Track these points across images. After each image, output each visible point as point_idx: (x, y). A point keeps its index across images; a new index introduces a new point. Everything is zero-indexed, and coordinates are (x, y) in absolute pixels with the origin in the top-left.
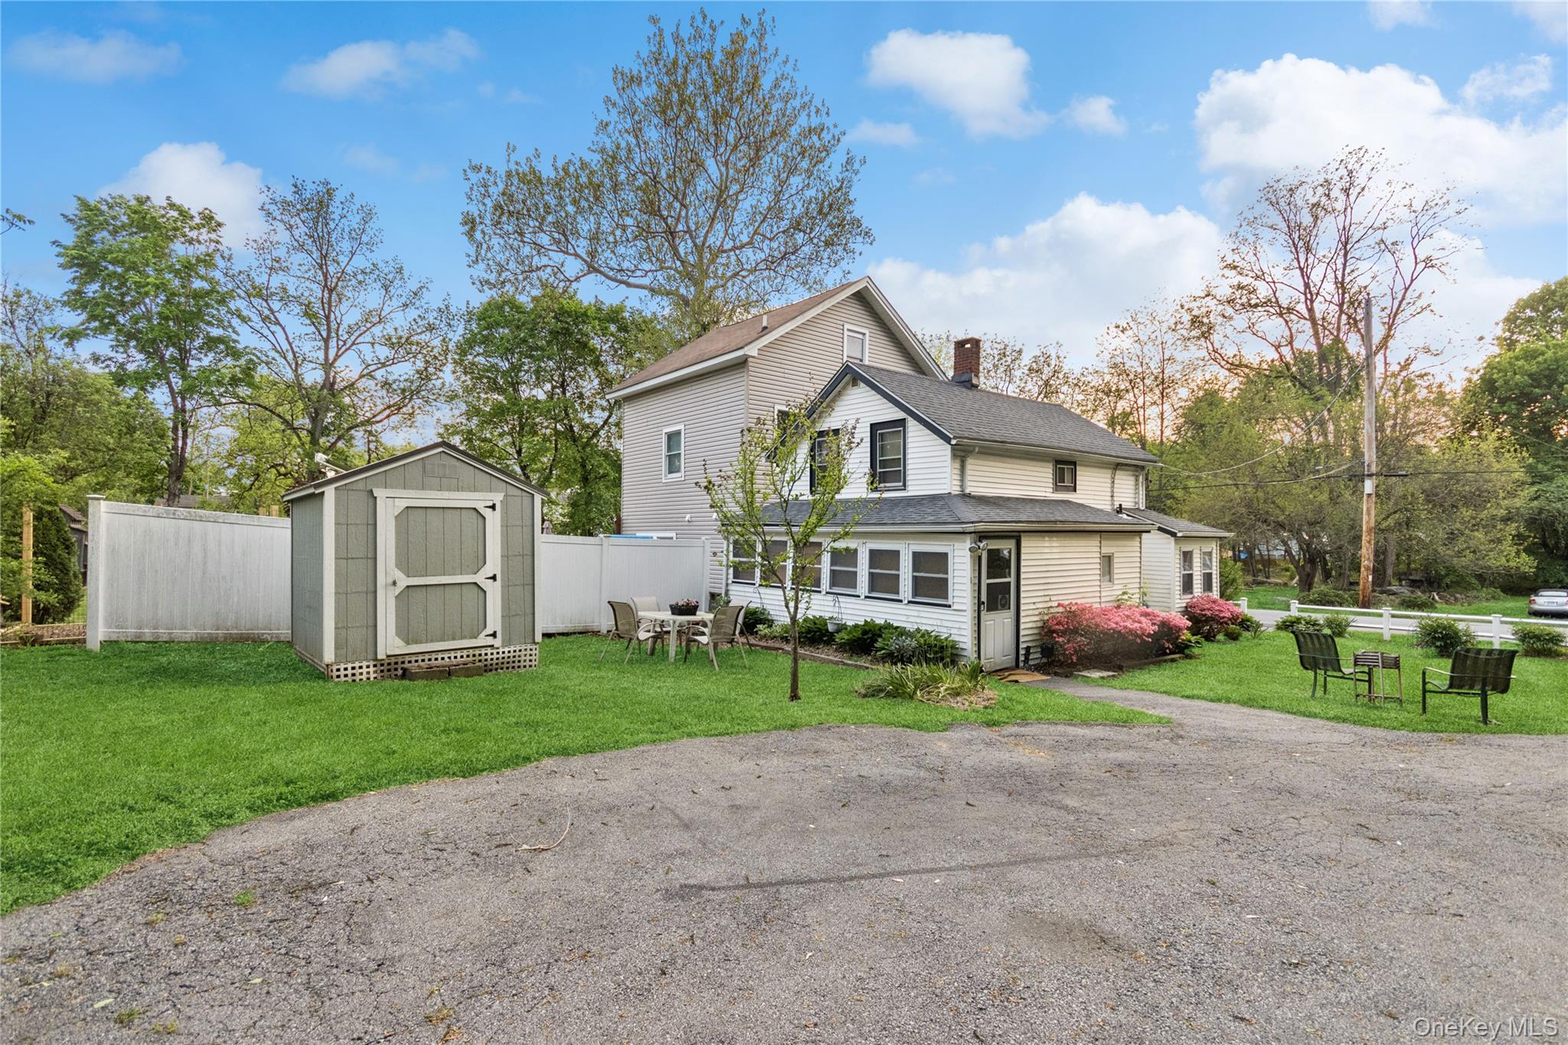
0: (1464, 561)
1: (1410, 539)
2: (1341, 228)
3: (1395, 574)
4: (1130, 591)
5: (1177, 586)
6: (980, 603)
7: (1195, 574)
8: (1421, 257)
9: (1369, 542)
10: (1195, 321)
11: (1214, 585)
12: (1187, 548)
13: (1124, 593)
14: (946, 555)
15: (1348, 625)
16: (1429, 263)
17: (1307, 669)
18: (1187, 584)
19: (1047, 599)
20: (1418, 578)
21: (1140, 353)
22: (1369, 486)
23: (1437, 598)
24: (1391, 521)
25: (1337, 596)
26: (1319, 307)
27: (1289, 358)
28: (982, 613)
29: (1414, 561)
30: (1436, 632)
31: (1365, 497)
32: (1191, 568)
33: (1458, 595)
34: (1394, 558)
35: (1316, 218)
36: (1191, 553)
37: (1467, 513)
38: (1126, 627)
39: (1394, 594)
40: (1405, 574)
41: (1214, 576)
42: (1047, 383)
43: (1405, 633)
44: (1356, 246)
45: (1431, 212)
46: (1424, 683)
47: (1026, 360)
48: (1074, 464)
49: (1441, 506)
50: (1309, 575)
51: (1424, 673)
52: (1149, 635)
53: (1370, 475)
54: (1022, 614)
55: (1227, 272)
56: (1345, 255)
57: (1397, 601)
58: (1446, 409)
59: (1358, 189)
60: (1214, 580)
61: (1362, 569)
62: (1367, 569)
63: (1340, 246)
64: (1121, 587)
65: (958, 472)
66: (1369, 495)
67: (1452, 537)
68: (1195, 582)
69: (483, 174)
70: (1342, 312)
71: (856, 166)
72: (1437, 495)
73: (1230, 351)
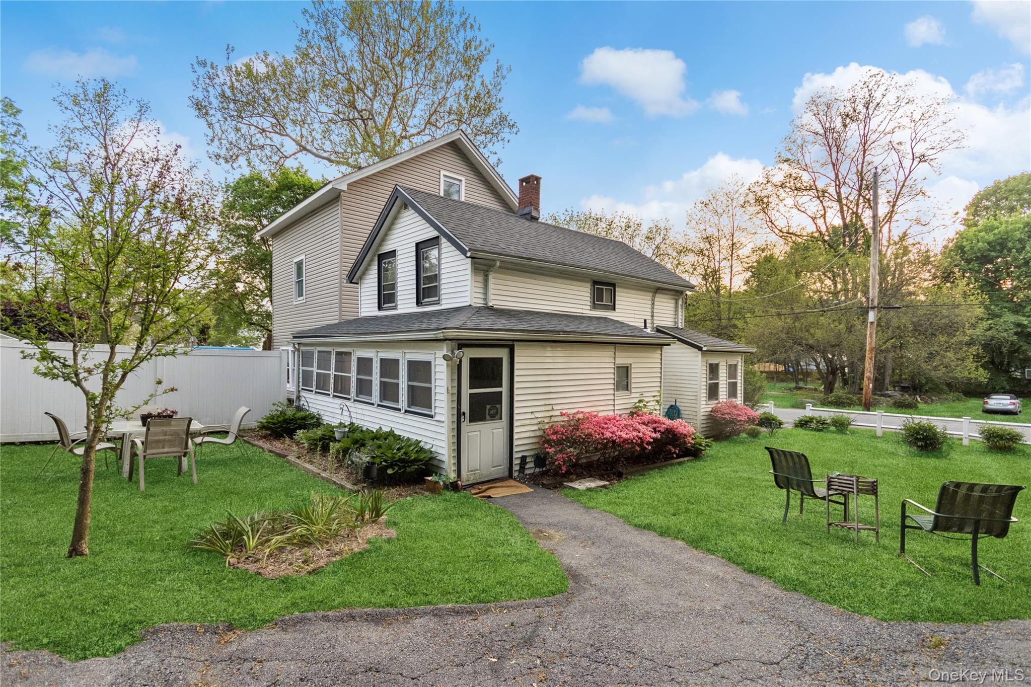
0: (940, 373)
1: (901, 357)
2: (862, 134)
3: (891, 382)
4: (646, 399)
5: (703, 393)
6: (460, 414)
7: (721, 382)
8: (917, 155)
9: (871, 359)
10: (759, 200)
11: (739, 392)
12: (714, 360)
13: (640, 401)
14: (430, 363)
15: (850, 424)
16: (922, 158)
17: (781, 488)
18: (713, 391)
19: (550, 408)
20: (906, 385)
21: (717, 222)
22: (872, 316)
23: (919, 399)
24: (889, 345)
25: (848, 398)
26: (844, 191)
27: (823, 229)
28: (463, 425)
29: (905, 373)
30: (918, 433)
31: (869, 324)
32: (717, 378)
33: (934, 398)
34: (890, 371)
35: (845, 126)
36: (717, 365)
37: (942, 339)
38: (620, 437)
39: (890, 396)
40: (897, 382)
41: (739, 385)
42: (658, 247)
43: (894, 430)
44: (872, 146)
45: (925, 122)
46: (904, 517)
47: (644, 230)
48: (614, 285)
49: (924, 334)
50: (830, 383)
51: (903, 506)
52: (649, 443)
53: (873, 308)
54: (516, 424)
55: (781, 166)
56: (865, 151)
57: (892, 401)
58: (930, 267)
59: (875, 104)
60: (739, 388)
61: (865, 379)
62: (869, 379)
63: (861, 147)
64: (638, 395)
65: (481, 285)
66: (872, 323)
67: (931, 356)
68: (720, 390)
69: (208, 68)
70: (860, 195)
71: (505, 72)
72: (921, 326)
73: (781, 223)
